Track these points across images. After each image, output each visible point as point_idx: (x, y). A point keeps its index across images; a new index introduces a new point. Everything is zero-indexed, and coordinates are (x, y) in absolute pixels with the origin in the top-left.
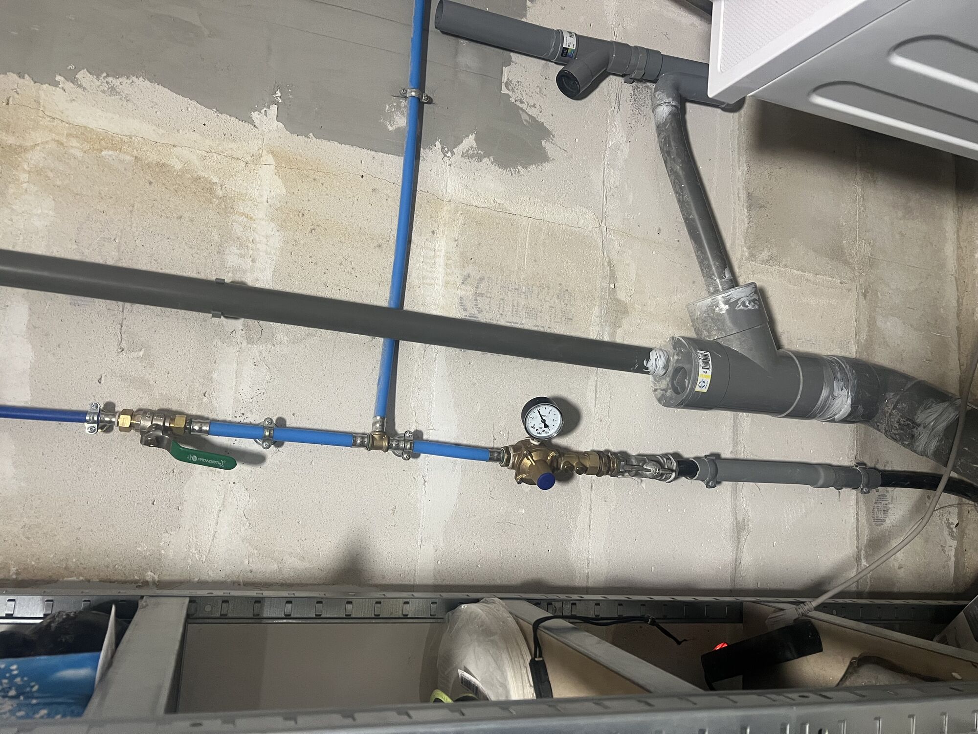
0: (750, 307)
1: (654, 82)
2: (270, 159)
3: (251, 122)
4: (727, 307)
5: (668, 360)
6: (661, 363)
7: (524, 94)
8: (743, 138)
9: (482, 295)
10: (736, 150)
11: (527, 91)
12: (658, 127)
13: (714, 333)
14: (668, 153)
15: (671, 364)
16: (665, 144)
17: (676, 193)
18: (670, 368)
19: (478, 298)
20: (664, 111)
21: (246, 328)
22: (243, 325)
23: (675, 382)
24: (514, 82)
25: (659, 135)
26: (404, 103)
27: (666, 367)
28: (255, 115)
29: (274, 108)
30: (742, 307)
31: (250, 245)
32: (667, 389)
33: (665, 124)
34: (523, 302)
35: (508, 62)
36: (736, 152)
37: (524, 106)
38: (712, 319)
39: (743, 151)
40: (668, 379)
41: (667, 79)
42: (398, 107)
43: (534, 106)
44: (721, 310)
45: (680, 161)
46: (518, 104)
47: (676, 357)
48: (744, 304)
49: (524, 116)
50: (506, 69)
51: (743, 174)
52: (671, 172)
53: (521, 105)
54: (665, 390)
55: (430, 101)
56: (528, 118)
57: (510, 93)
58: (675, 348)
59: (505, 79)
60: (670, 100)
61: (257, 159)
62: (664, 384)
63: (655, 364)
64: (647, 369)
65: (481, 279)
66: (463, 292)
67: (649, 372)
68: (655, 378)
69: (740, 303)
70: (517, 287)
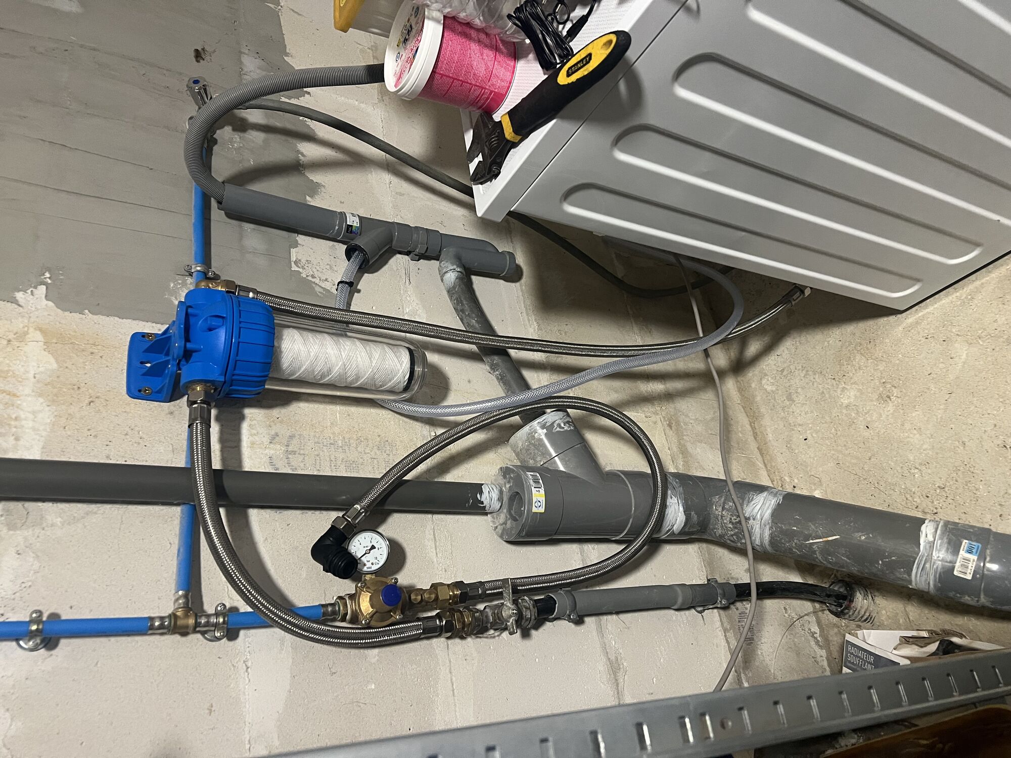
0: (566, 428)
1: (437, 258)
2: (38, 336)
3: (15, 302)
4: (545, 431)
5: (501, 492)
6: (495, 495)
7: (315, 270)
8: (528, 302)
9: (294, 452)
10: (524, 311)
11: (318, 268)
12: (448, 292)
13: (539, 459)
14: (463, 311)
15: (504, 493)
16: (458, 304)
18: (505, 499)
19: (290, 456)
20: (451, 277)
21: (7, 513)
22: (3, 510)
23: (513, 512)
24: (303, 261)
25: (451, 300)
26: (189, 280)
27: (500, 499)
28: (19, 295)
29: (42, 288)
30: (558, 429)
31: (12, 423)
32: (506, 520)
33: (454, 287)
34: (341, 456)
35: (296, 245)
36: (524, 314)
37: (317, 281)
39: (530, 312)
40: (505, 511)
41: (446, 252)
42: (184, 284)
43: (326, 280)
44: (541, 435)
45: (474, 315)
46: (310, 278)
47: (508, 486)
48: (559, 425)
49: (317, 289)
50: (293, 251)
51: (535, 330)
53: (313, 280)
54: (505, 523)
55: (217, 277)
56: (321, 290)
57: (301, 270)
58: (505, 477)
59: (293, 258)
60: (455, 267)
61: (21, 336)
62: (502, 517)
63: (489, 497)
64: (482, 503)
65: (292, 437)
66: (272, 452)
67: (485, 507)
68: (493, 518)
69: (555, 425)
70: (332, 442)
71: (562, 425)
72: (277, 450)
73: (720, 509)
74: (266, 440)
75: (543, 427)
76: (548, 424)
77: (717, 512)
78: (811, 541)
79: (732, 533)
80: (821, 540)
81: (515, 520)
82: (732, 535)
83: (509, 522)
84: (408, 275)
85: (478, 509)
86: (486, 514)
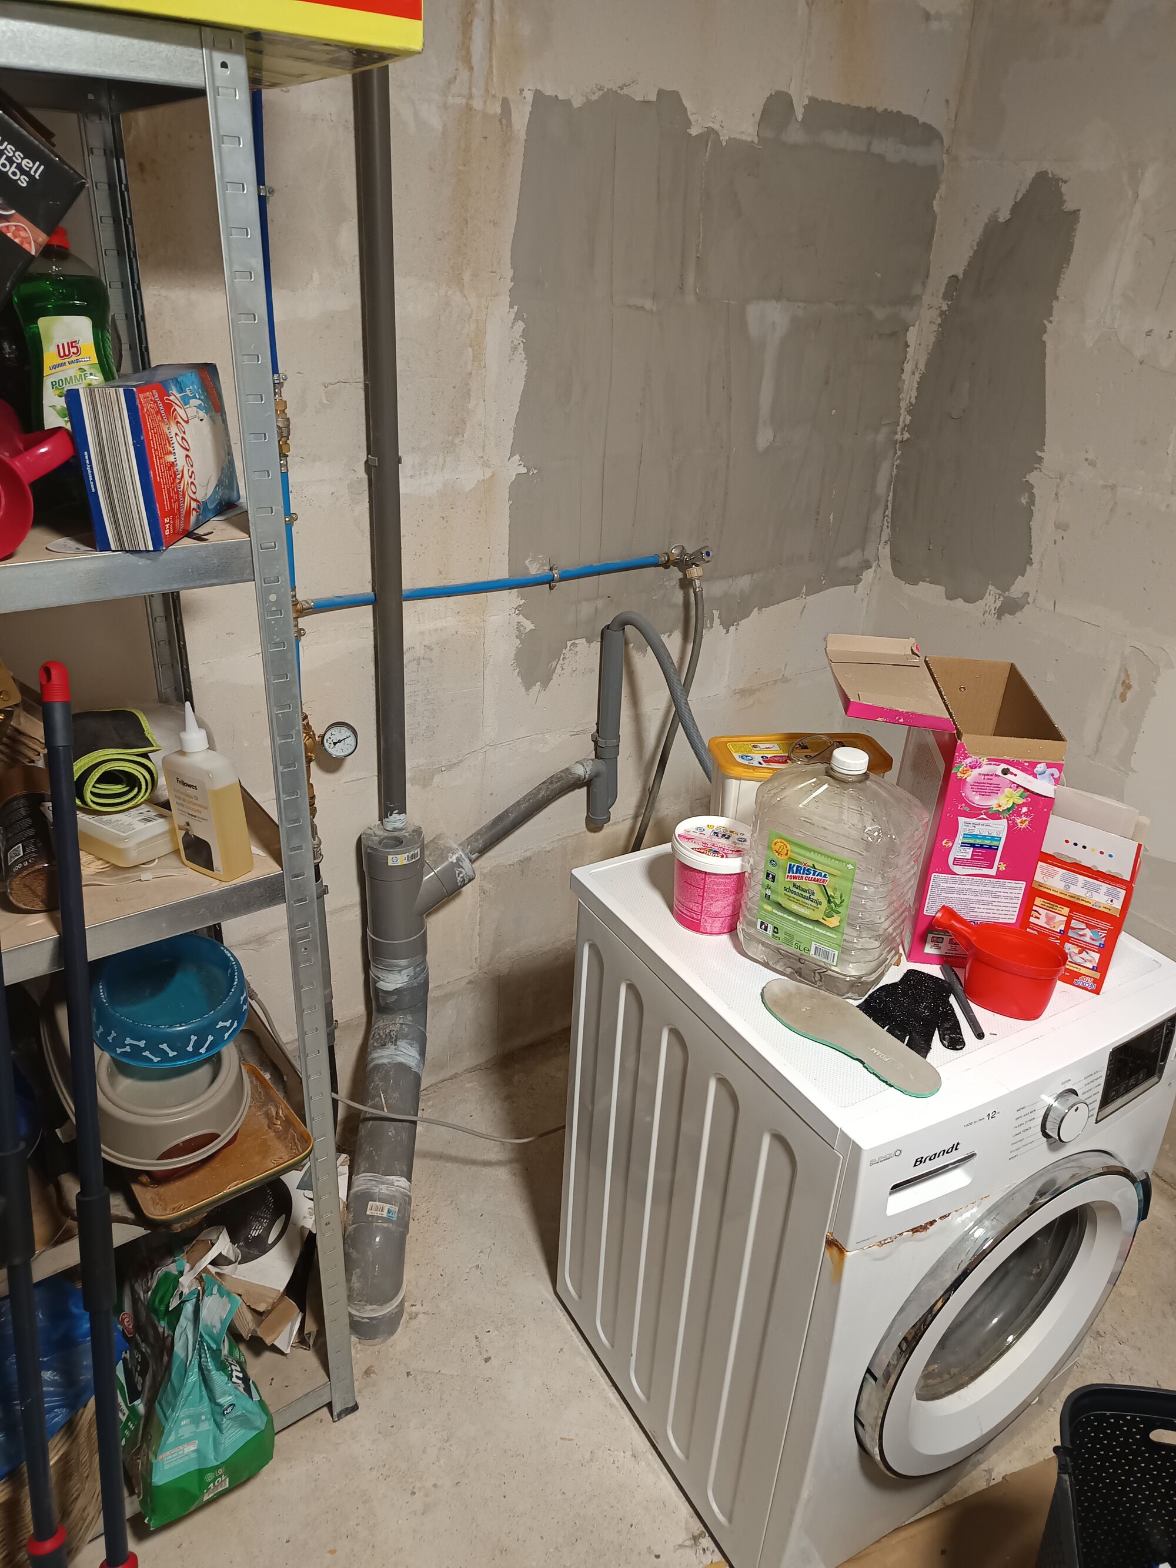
0: (459, 879)
1: (597, 756)
2: (488, 475)
3: (512, 455)
4: (455, 861)
5: (401, 830)
6: (398, 825)
7: (570, 659)
9: (419, 664)
10: (561, 837)
11: (574, 661)
12: (567, 769)
13: (431, 858)
14: (551, 783)
15: (400, 832)
16: (557, 778)
17: (524, 798)
18: (396, 834)
19: (416, 661)
20: (580, 771)
21: (360, 480)
22: (361, 478)
23: (385, 841)
24: (577, 650)
25: (561, 772)
26: (547, 568)
27: (395, 830)
28: (517, 457)
29: (525, 470)
30: (457, 872)
31: (423, 472)
32: (378, 836)
33: (571, 773)
34: (420, 698)
35: (589, 641)
36: (558, 837)
37: (561, 662)
38: (442, 854)
40: (386, 834)
41: (601, 765)
42: (543, 565)
43: (563, 669)
44: (451, 857)
45: (548, 793)
46: (562, 656)
47: (407, 834)
48: (461, 872)
49: (554, 663)
51: (545, 848)
52: (538, 789)
53: (561, 659)
54: (376, 835)
55: (551, 588)
56: (553, 667)
57: (568, 648)
58: (414, 831)
59: (577, 641)
60: (589, 773)
61: (486, 464)
62: (380, 833)
63: (396, 820)
64: (391, 815)
65: (431, 661)
66: (418, 649)
67: (388, 817)
68: (379, 825)
69: (461, 869)
70: (430, 691)
71: (461, 875)
72: (420, 652)
73: (401, 1022)
74: (426, 643)
75: (457, 859)
76: (460, 863)
77: (398, 1019)
78: (382, 1095)
79: (381, 1034)
80: (384, 1102)
81: (380, 843)
82: (379, 1034)
83: (377, 838)
84: (579, 733)
85: (385, 812)
86: (381, 819)
